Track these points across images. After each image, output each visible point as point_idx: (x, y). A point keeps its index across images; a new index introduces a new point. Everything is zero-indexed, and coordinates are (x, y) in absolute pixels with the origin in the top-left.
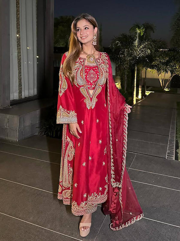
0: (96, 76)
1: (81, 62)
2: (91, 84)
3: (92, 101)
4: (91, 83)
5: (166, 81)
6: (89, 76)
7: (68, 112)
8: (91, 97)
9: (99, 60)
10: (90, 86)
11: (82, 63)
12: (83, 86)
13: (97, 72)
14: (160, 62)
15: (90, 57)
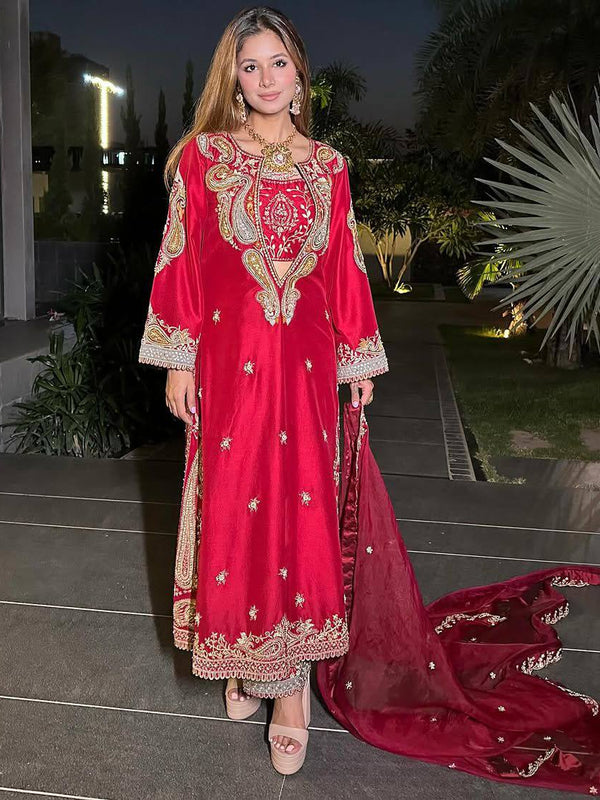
0: (296, 215)
1: (250, 168)
2: (277, 242)
3: (284, 300)
4: (276, 235)
5: (397, 261)
6: (270, 211)
7: (169, 329)
8: (280, 285)
9: (311, 165)
10: (274, 246)
11: (253, 172)
12: (252, 246)
13: (298, 201)
14: (378, 199)
15: (272, 153)
